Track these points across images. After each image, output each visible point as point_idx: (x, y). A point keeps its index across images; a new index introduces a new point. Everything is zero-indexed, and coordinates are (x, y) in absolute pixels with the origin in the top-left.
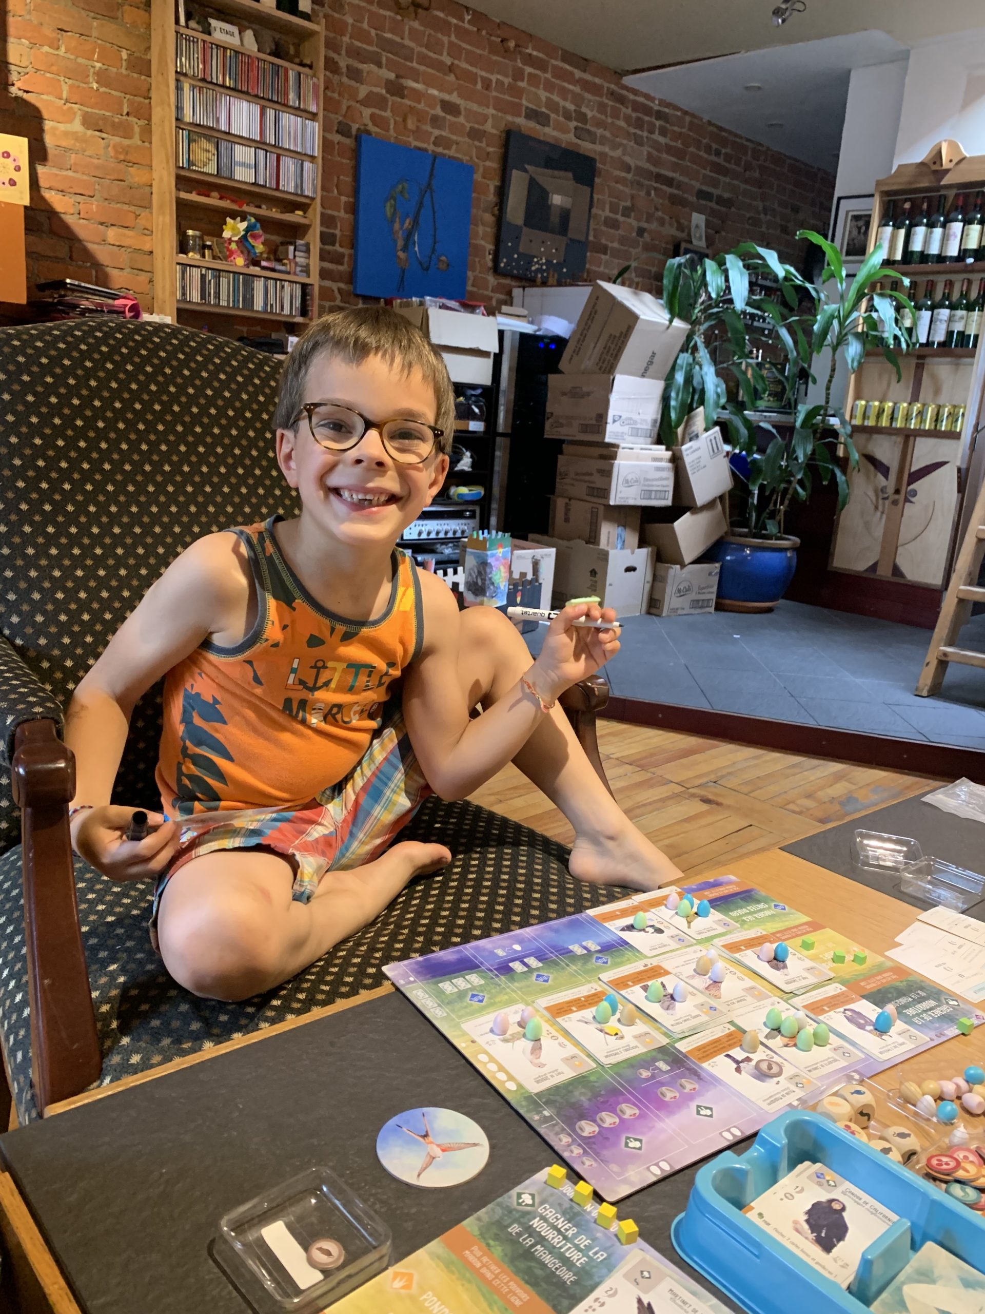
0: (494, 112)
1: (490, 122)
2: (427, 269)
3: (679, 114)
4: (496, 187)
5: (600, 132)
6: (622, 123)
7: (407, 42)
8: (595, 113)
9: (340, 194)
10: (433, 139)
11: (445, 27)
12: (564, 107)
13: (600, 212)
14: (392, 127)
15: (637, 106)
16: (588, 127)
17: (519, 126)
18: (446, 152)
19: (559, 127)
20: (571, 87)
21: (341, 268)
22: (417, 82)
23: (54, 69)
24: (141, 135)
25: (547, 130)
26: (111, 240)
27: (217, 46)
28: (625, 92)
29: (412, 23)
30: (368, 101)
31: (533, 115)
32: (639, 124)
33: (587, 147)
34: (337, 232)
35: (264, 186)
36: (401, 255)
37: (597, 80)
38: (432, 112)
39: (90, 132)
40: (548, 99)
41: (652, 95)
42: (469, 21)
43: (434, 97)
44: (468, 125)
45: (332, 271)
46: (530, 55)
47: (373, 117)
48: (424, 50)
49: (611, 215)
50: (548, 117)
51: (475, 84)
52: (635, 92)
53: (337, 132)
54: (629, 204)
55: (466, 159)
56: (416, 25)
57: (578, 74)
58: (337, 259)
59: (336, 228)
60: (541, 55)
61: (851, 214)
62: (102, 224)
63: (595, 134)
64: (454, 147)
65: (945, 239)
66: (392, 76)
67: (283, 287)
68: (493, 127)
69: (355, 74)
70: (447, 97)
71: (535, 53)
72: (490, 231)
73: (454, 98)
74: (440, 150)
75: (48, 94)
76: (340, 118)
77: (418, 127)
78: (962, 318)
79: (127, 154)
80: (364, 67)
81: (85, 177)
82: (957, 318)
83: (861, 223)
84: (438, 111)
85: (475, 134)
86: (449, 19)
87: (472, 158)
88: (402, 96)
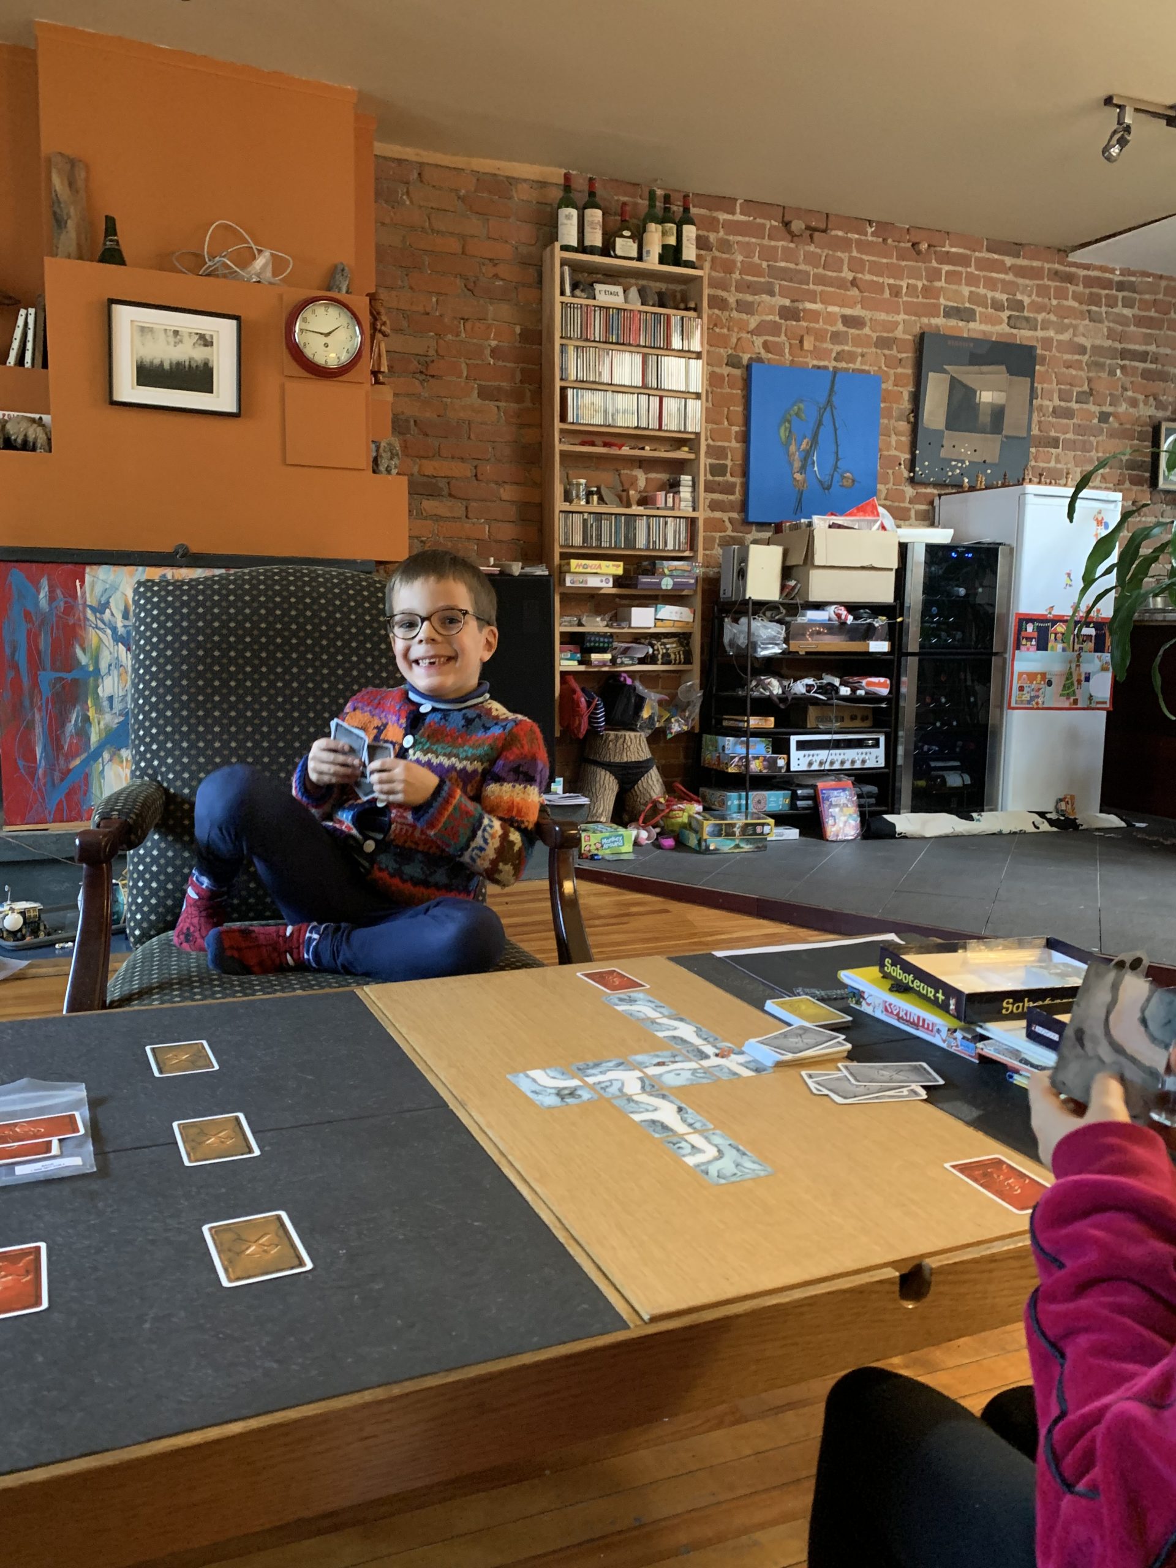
0: (906, 317)
1: (901, 327)
2: (829, 488)
3: (1150, 280)
4: (910, 392)
5: (1040, 317)
6: (1072, 303)
7: (802, 267)
8: (1034, 297)
9: (731, 424)
10: (834, 355)
11: (846, 245)
12: (993, 299)
13: (1046, 403)
14: (787, 351)
15: (1089, 282)
16: (1026, 314)
17: (937, 327)
18: (851, 365)
19: (987, 319)
20: (1002, 276)
21: (731, 497)
22: (816, 303)
23: (455, 353)
24: (531, 398)
25: (972, 325)
26: (501, 496)
27: (600, 307)
28: (1073, 270)
29: (807, 248)
30: (760, 330)
31: (950, 313)
32: (1094, 300)
33: (1024, 336)
34: (729, 463)
35: (647, 429)
36: (798, 476)
37: (1036, 264)
38: (834, 329)
39: (485, 403)
40: (971, 292)
41: (1111, 266)
42: (873, 234)
43: (835, 314)
44: (874, 336)
45: (723, 501)
46: (948, 252)
47: (766, 345)
48: (820, 271)
49: (1063, 404)
50: (973, 312)
51: (882, 292)
52: (1087, 267)
53: (727, 364)
54: (1086, 388)
55: (873, 369)
56: (812, 248)
57: (1009, 261)
58: (729, 489)
59: (726, 458)
60: (961, 251)
62: (494, 482)
63: (1036, 320)
64: (860, 359)
66: (787, 302)
67: (666, 523)
68: (904, 332)
69: (744, 307)
70: (848, 311)
71: (953, 250)
72: (905, 439)
73: (857, 311)
74: (843, 365)
75: (449, 376)
76: (730, 352)
77: (815, 346)
79: (518, 416)
80: (756, 299)
81: (480, 443)
84: (840, 327)
85: (883, 343)
86: (849, 235)
87: (880, 368)
88: (798, 320)
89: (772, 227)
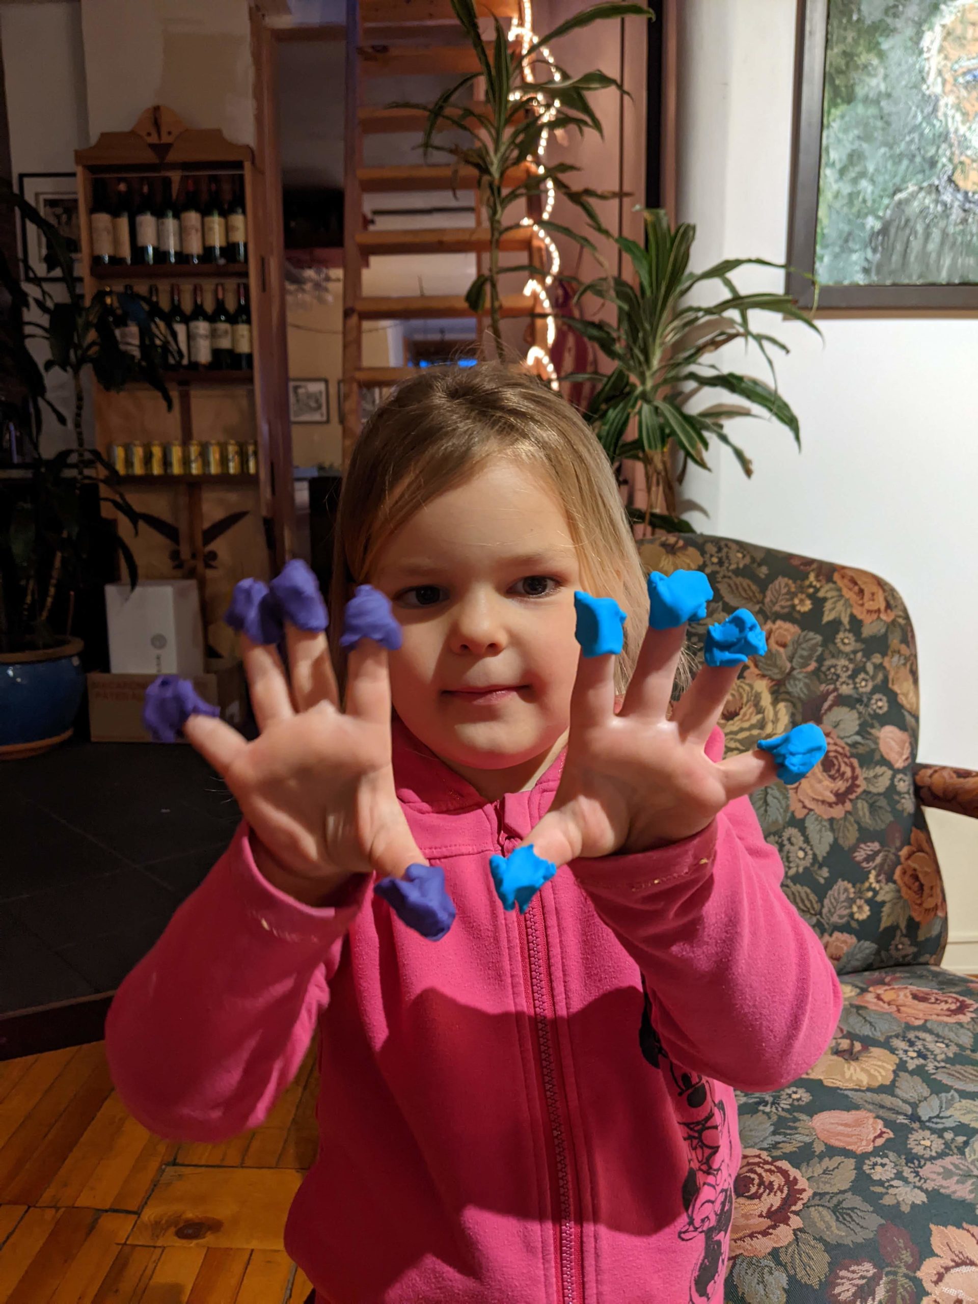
61: (42, 198)
65: (182, 233)
78: (226, 332)
82: (219, 332)
83: (59, 210)
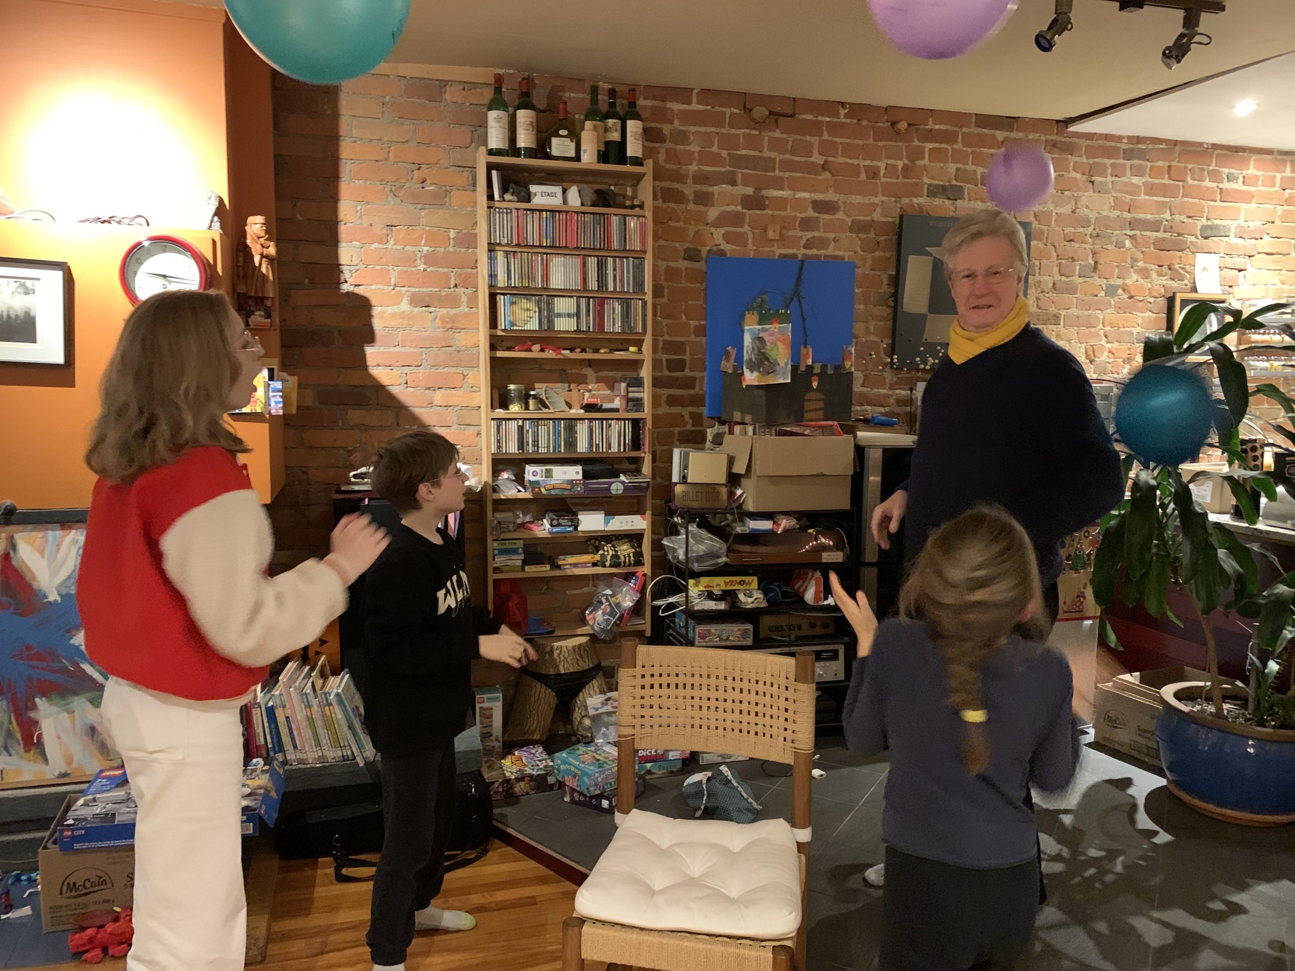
0: (884, 198)
1: (879, 210)
3: (1163, 146)
4: (889, 277)
6: (1073, 174)
7: (767, 154)
9: (690, 317)
10: (803, 242)
11: (815, 128)
14: (750, 241)
15: (1093, 152)
17: (920, 206)
18: (823, 252)
19: (976, 196)
20: (993, 151)
21: (691, 392)
22: (783, 190)
23: (384, 260)
24: (468, 303)
25: (960, 204)
26: (436, 402)
27: (532, 210)
29: (772, 134)
30: (720, 222)
31: (933, 192)
32: (1098, 170)
34: (687, 357)
35: (587, 332)
38: (803, 215)
39: (417, 310)
40: (958, 169)
41: (1119, 134)
42: (846, 116)
43: (804, 199)
44: (850, 220)
45: (683, 395)
46: (931, 130)
47: (727, 237)
48: (788, 156)
49: (1064, 279)
50: (960, 189)
51: (858, 174)
53: (684, 259)
54: (1089, 261)
55: (847, 255)
56: (777, 134)
57: (1001, 135)
58: (689, 384)
59: (684, 353)
60: (946, 128)
62: (429, 389)
64: (832, 244)
66: (750, 191)
67: (610, 425)
68: (883, 215)
69: (704, 199)
70: (819, 197)
71: (937, 127)
72: (884, 324)
73: (831, 196)
74: (814, 252)
75: (377, 284)
76: (687, 245)
77: (781, 234)
79: (454, 322)
80: (716, 189)
81: (412, 350)
84: (811, 213)
85: (859, 227)
86: (820, 118)
87: (855, 252)
88: (763, 208)
89: (732, 114)
